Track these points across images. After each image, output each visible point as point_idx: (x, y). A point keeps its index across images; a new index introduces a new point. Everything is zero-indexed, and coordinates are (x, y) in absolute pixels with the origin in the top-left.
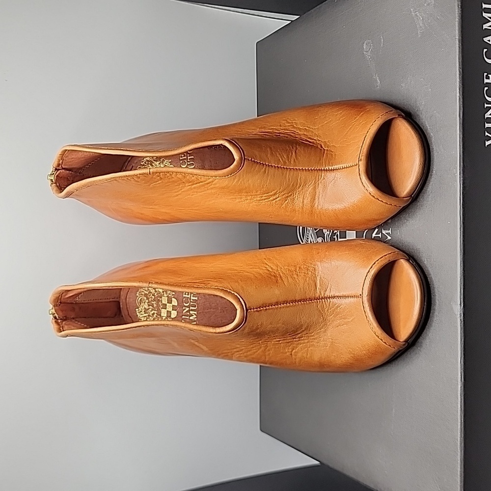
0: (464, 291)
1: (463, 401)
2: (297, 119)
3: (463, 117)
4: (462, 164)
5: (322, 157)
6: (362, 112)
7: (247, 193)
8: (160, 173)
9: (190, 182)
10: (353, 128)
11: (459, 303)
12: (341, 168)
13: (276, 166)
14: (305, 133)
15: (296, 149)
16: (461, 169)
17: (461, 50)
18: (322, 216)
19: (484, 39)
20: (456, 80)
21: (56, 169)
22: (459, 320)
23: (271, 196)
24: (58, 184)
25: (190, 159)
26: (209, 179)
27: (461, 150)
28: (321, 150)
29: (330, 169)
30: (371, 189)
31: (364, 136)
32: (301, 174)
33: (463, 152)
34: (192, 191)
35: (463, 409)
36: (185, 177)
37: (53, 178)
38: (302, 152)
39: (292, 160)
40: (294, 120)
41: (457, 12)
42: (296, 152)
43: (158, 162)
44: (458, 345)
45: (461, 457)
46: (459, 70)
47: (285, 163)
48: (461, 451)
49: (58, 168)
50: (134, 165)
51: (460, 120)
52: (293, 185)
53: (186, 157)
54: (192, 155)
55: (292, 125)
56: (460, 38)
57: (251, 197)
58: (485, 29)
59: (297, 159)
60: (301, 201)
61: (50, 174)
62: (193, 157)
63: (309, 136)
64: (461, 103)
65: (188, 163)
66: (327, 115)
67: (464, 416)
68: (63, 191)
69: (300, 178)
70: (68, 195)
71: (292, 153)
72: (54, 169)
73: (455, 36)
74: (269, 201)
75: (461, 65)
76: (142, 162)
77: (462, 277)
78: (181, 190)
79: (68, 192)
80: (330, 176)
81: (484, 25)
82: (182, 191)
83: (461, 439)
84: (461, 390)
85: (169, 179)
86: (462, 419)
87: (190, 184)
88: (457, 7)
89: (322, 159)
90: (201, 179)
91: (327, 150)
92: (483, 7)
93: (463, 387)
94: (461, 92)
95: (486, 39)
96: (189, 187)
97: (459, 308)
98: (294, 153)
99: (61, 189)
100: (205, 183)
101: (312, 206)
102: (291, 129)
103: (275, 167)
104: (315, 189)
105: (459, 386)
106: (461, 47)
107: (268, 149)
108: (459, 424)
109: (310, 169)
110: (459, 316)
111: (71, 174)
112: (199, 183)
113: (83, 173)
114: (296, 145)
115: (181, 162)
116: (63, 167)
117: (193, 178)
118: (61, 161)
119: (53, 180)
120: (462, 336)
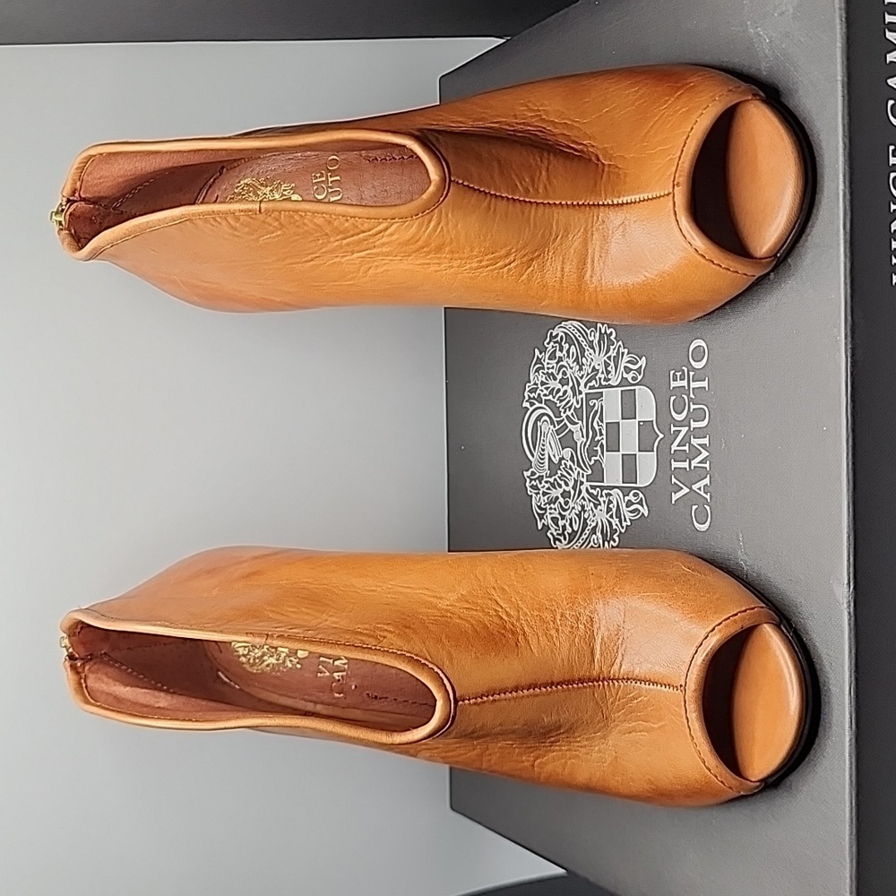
0: (855, 559)
1: (854, 768)
2: (546, 103)
3: (851, 230)
4: (849, 318)
5: (599, 180)
6: (679, 88)
7: (453, 252)
8: (280, 212)
9: (341, 233)
10: (660, 122)
11: (846, 582)
12: (638, 200)
13: (510, 197)
14: (565, 132)
15: (549, 163)
16: (849, 328)
17: (846, 102)
18: (600, 297)
19: (889, 81)
20: (837, 159)
21: (68, 201)
22: (846, 614)
23: (500, 258)
24: (73, 231)
25: (331, 182)
26: (380, 223)
27: (849, 291)
28: (597, 165)
29: (615, 202)
30: (699, 242)
31: (685, 137)
32: (558, 213)
33: (852, 296)
34: (343, 250)
35: (854, 781)
36: (330, 222)
37: (62, 219)
38: (560, 168)
39: (541, 186)
40: (542, 106)
41: (838, 31)
42: (548, 169)
43: (269, 189)
44: (843, 660)
45: (851, 871)
46: (843, 140)
47: (527, 191)
48: (851, 861)
49: (71, 198)
50: (220, 193)
51: (845, 235)
52: (543, 235)
53: (324, 179)
54: (336, 173)
55: (537, 115)
56: (845, 79)
57: (459, 261)
58: (891, 62)
59: (550, 184)
60: (559, 268)
61: (55, 210)
62: (338, 178)
63: (573, 138)
64: (848, 203)
65: (330, 190)
66: (608, 96)
67: (857, 795)
68: (83, 247)
69: (557, 222)
70: (94, 255)
71: (541, 173)
72: (65, 199)
73: (836, 76)
74: (495, 269)
75: (846, 130)
76: (237, 188)
77: (852, 532)
78: (321, 249)
79: (94, 249)
80: (614, 218)
81: (888, 55)
82: (323, 250)
83: (851, 839)
84: (850, 745)
85: (298, 227)
86: (854, 802)
87: (338, 237)
88: (838, 21)
89: (598, 183)
90: (362, 225)
91: (609, 165)
92: (887, 21)
93: (854, 741)
94: (847, 182)
95: (891, 82)
96: (337, 243)
97: (847, 590)
98: (544, 173)
99: (79, 241)
100: (370, 233)
101: (581, 277)
102: (536, 124)
103: (508, 198)
104: (585, 243)
105: (847, 739)
106: (846, 97)
107: (495, 164)
108: (847, 810)
109: (575, 203)
110: (845, 605)
111: (98, 209)
112: (359, 234)
113: (121, 209)
114: (549, 155)
115: (315, 188)
116: (83, 196)
117: (346, 224)
118: (79, 183)
119: (63, 223)
120: (853, 643)
